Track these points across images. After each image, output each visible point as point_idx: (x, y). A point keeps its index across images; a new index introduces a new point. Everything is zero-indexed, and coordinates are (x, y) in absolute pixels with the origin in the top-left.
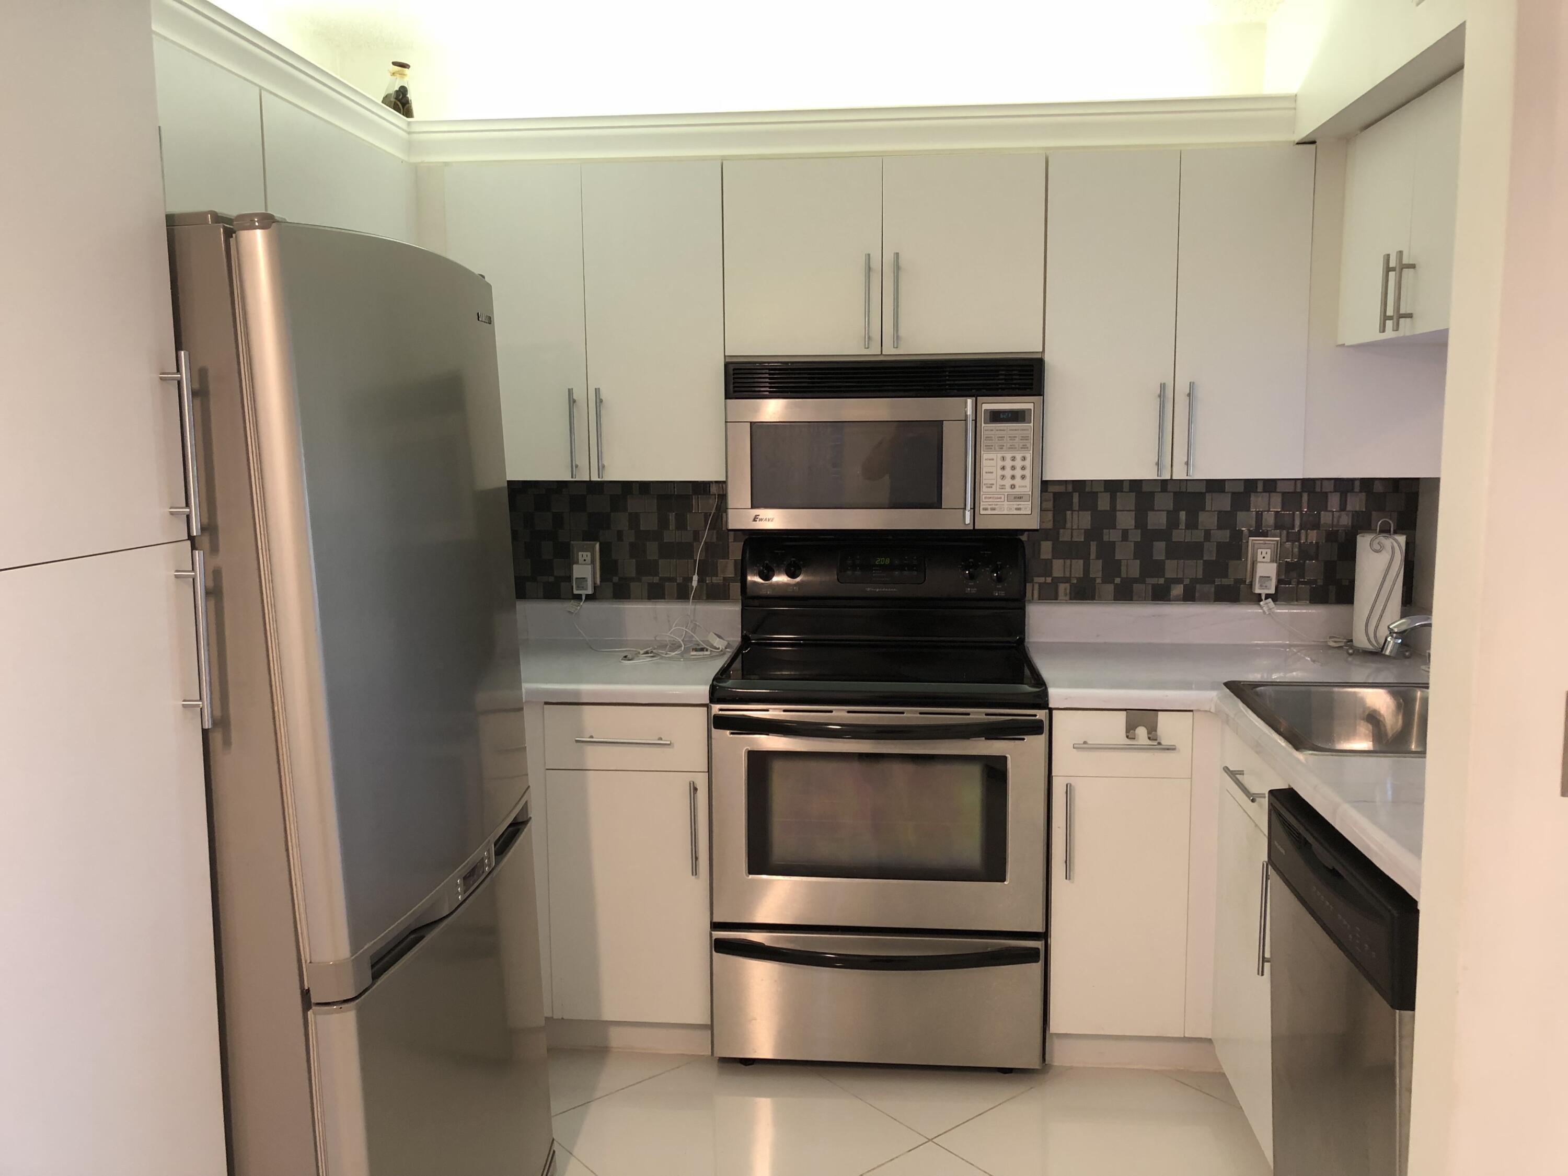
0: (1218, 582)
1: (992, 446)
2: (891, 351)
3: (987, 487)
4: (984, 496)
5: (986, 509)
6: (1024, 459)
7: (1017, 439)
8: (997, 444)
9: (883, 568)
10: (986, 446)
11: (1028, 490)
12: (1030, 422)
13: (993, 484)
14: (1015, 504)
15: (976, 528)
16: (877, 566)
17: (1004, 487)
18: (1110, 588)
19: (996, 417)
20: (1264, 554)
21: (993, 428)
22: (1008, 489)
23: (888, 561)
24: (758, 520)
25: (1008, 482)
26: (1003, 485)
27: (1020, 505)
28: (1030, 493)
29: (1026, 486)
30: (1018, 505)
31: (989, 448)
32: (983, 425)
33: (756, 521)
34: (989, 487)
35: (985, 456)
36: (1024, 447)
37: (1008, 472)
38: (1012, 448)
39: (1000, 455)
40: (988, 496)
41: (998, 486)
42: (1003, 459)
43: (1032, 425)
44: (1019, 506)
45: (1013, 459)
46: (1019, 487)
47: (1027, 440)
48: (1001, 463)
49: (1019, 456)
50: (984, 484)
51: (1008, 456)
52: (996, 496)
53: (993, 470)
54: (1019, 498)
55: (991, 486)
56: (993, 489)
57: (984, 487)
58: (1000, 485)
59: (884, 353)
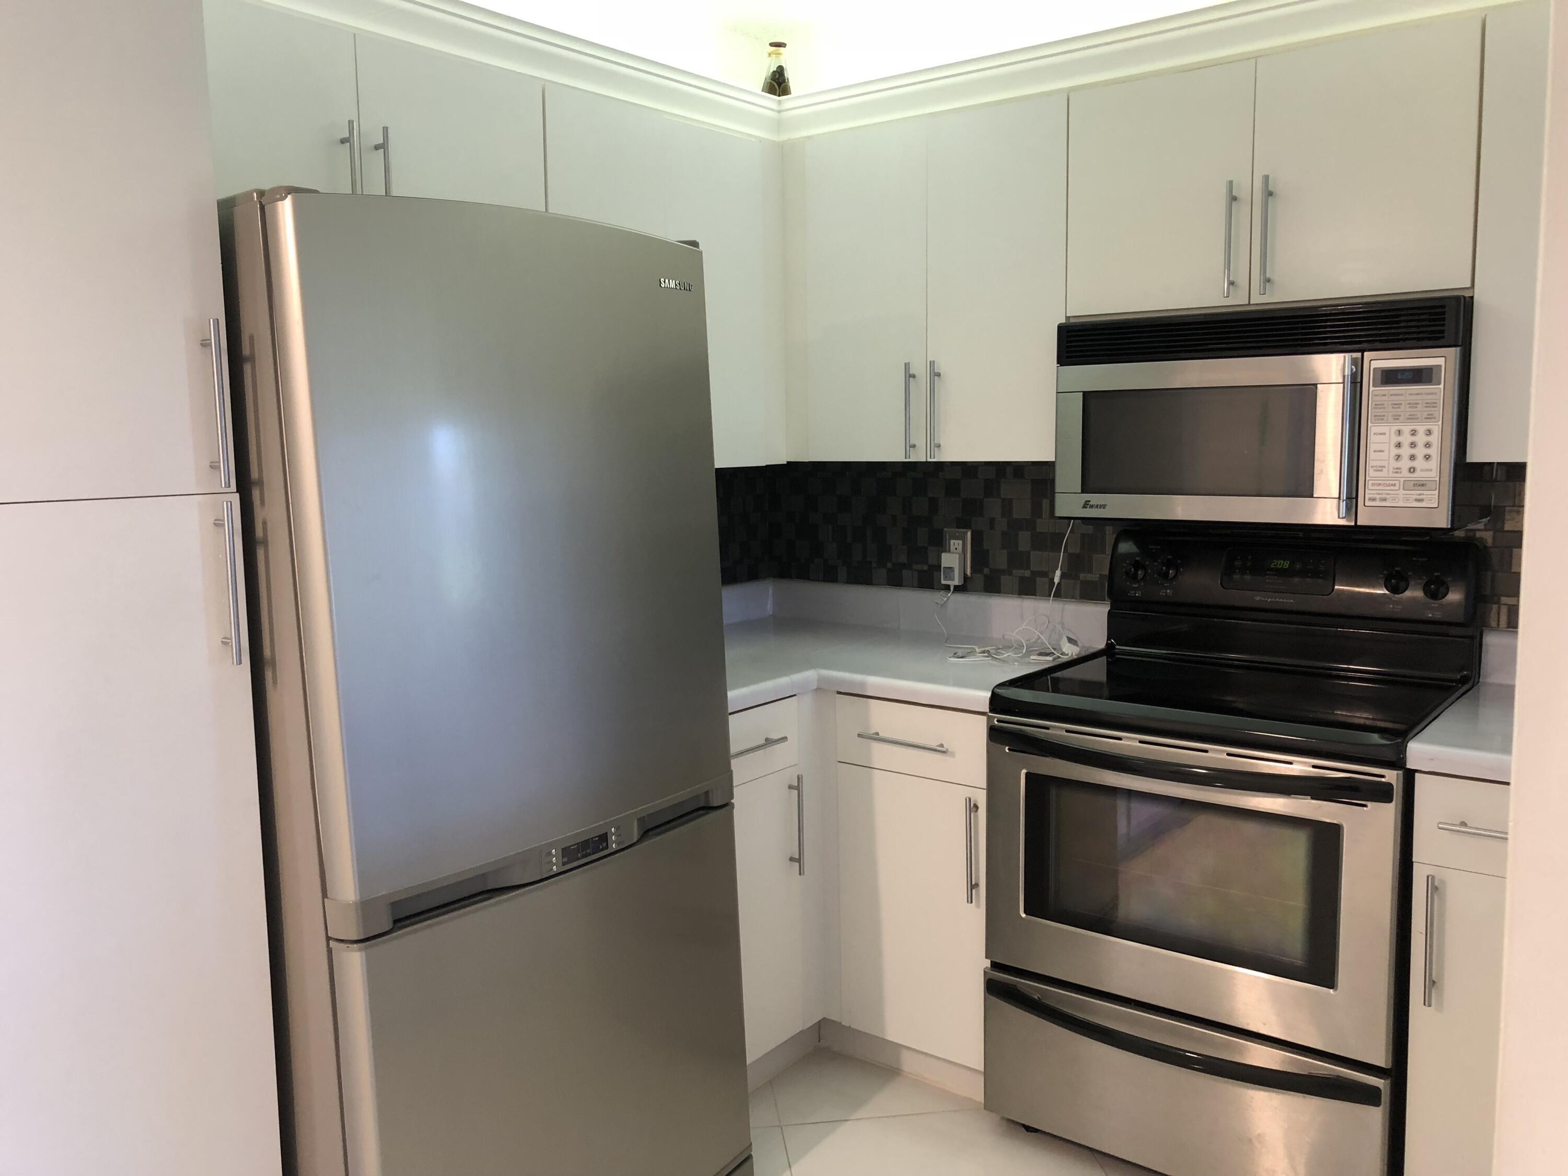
1: (1384, 416)
2: (1261, 299)
3: (1376, 471)
4: (1370, 482)
5: (1374, 500)
6: (1429, 433)
7: (1419, 406)
8: (1391, 414)
9: (1281, 572)
10: (1375, 416)
11: (1434, 475)
12: (1439, 384)
13: (1384, 467)
14: (1415, 494)
15: (1358, 524)
16: (1272, 570)
17: (1399, 471)
19: (1390, 377)
21: (1385, 393)
22: (1405, 473)
23: (1286, 564)
24: (1088, 506)
25: (1405, 464)
26: (1397, 469)
27: (1423, 494)
28: (1437, 479)
29: (1431, 470)
30: (1420, 495)
31: (1380, 419)
32: (1372, 389)
33: (1087, 507)
34: (1379, 470)
35: (1374, 429)
36: (1430, 418)
37: (1406, 451)
38: (1412, 418)
39: (1394, 428)
40: (1376, 482)
41: (1391, 469)
42: (1399, 432)
43: (1442, 386)
44: (1421, 497)
45: (1414, 433)
46: (1422, 470)
47: (1434, 407)
48: (1395, 439)
49: (1421, 429)
50: (1372, 467)
51: (1407, 429)
52: (1388, 482)
53: (1384, 447)
54: (1421, 485)
55: (1380, 469)
56: (1384, 473)
57: (1371, 470)
58: (1394, 468)
59: (1251, 303)
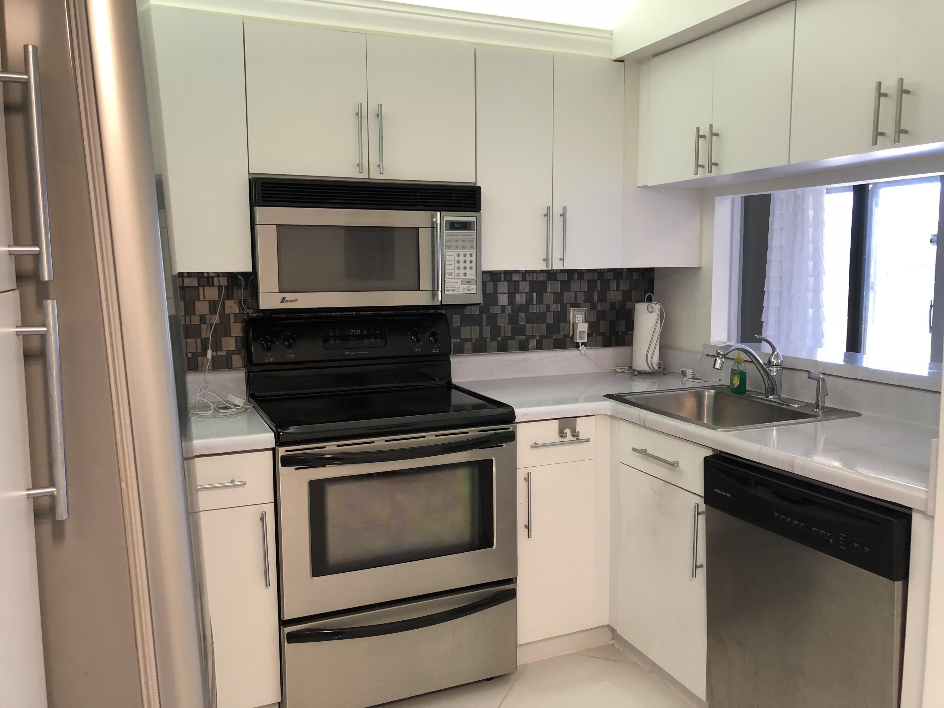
0: (555, 336)
1: (451, 246)
2: (376, 176)
4: (447, 281)
5: (448, 290)
6: (471, 255)
7: (466, 242)
8: (454, 245)
9: (357, 337)
10: (447, 246)
11: (474, 277)
12: (475, 230)
13: (453, 273)
14: (466, 287)
15: (442, 304)
16: (351, 336)
18: (495, 344)
19: (453, 226)
20: (579, 318)
21: (451, 234)
22: (462, 276)
23: (359, 332)
24: (285, 301)
25: (462, 271)
26: (459, 274)
28: (476, 279)
29: (473, 274)
31: (449, 247)
32: (445, 231)
33: (283, 302)
35: (447, 253)
36: (471, 247)
37: (462, 265)
38: (464, 248)
39: (456, 253)
40: (449, 281)
41: (456, 274)
42: (459, 255)
43: (475, 232)
44: (469, 288)
45: (465, 255)
46: (469, 274)
47: (473, 242)
48: (457, 258)
49: (468, 253)
50: (447, 273)
51: (462, 253)
52: (455, 281)
53: (452, 263)
54: (469, 282)
55: (450, 274)
56: (452, 277)
57: (447, 275)
59: (370, 178)
